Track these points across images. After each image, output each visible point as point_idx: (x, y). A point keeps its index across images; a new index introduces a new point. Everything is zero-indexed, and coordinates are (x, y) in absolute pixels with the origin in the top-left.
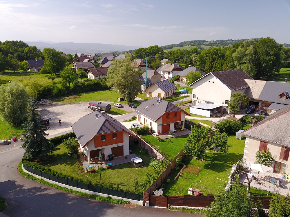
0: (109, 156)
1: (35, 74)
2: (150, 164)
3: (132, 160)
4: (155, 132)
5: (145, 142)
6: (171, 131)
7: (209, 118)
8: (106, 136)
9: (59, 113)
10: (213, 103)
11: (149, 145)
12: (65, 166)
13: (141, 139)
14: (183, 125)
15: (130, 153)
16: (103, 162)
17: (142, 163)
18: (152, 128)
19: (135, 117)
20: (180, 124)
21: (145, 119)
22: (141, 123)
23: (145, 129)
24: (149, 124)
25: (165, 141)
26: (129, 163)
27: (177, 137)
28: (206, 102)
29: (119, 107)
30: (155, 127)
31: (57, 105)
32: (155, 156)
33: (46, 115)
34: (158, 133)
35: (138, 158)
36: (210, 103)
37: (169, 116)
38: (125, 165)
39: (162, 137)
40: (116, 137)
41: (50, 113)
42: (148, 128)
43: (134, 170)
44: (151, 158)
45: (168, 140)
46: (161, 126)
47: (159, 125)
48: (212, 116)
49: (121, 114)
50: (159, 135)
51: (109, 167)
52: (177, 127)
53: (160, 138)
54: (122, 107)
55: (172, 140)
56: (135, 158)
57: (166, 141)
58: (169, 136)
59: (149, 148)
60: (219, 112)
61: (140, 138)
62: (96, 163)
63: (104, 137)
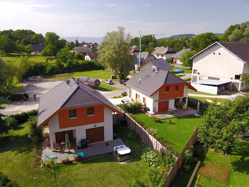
0: (82, 141)
1: (37, 56)
2: (143, 157)
3: (114, 149)
4: (149, 110)
5: (136, 123)
6: (171, 110)
7: (215, 95)
8: (77, 112)
9: (45, 88)
10: (218, 79)
11: (141, 127)
12: (16, 154)
13: (131, 118)
14: (185, 102)
15: (114, 138)
16: (73, 151)
17: (130, 156)
18: (145, 105)
19: (125, 93)
20: (181, 100)
21: (137, 94)
22: (132, 100)
23: (137, 106)
24: (142, 100)
25: (163, 122)
26: (111, 153)
27: (179, 118)
28: (209, 78)
29: (109, 84)
30: (150, 103)
31: (47, 81)
32: (150, 144)
33: (31, 90)
34: (154, 111)
35: (124, 146)
36: (214, 79)
37: (168, 89)
38: (104, 157)
39: (159, 117)
40: (93, 114)
41: (36, 88)
42: (140, 105)
43: (117, 167)
44: (145, 147)
45: (167, 121)
46: (157, 103)
47: (155, 101)
48: (219, 93)
49: (111, 91)
50: (154, 114)
51: (80, 159)
52: (178, 105)
53: (156, 118)
54: (112, 84)
55: (173, 121)
56: (120, 146)
57: (165, 122)
58: (168, 116)
59: (141, 131)
60: (226, 89)
61: (129, 117)
62: (62, 152)
63: (73, 112)
